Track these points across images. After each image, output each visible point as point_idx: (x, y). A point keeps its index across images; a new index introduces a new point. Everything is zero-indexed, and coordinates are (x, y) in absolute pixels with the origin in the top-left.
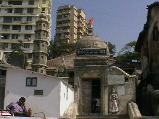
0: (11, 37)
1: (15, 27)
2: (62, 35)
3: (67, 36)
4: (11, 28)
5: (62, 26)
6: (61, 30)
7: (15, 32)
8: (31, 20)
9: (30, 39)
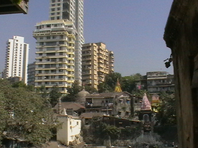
0: (50, 77)
1: (52, 71)
2: (86, 67)
3: (89, 67)
4: (50, 71)
5: (86, 60)
6: (85, 63)
7: (53, 74)
8: (62, 66)
9: (62, 78)
